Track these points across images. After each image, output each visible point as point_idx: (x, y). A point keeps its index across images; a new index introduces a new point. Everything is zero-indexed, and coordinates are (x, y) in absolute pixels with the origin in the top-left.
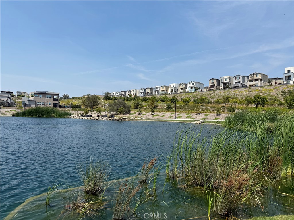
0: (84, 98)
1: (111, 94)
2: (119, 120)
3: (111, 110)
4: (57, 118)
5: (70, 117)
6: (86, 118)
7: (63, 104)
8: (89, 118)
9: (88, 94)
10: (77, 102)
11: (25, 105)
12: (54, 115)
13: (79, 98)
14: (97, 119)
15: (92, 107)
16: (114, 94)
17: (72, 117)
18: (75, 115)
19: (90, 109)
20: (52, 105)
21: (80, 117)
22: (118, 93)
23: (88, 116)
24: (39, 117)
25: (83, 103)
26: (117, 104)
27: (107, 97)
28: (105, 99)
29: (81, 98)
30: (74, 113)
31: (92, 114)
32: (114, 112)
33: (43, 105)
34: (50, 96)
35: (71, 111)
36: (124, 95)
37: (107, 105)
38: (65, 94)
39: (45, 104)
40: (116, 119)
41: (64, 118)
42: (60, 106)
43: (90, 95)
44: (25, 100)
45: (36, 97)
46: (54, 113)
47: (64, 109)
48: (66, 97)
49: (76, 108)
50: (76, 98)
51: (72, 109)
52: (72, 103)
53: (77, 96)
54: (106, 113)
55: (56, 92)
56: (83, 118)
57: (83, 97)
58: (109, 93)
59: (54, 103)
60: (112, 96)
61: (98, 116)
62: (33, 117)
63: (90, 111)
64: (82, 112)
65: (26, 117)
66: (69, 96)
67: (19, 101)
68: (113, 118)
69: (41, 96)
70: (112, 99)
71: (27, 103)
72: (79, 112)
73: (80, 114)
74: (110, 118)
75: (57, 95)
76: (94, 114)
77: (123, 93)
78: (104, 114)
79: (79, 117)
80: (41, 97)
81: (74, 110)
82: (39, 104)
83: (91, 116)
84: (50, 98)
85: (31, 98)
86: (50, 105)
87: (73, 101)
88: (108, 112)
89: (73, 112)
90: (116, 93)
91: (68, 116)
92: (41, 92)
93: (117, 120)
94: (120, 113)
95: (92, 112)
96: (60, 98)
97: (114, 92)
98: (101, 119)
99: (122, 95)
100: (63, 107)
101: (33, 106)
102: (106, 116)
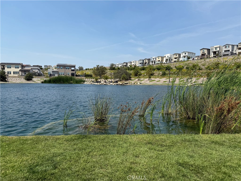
0: (95, 69)
1: (115, 65)
2: (122, 84)
3: (115, 78)
4: (75, 84)
5: (84, 83)
6: (96, 84)
7: (79, 73)
8: (99, 83)
9: (97, 65)
10: (89, 72)
11: (51, 75)
12: (72, 82)
13: (91, 69)
14: (105, 84)
15: (101, 76)
16: (117, 65)
17: (86, 83)
18: (88, 81)
19: (99, 77)
20: (70, 75)
21: (92, 83)
22: (121, 64)
23: (97, 82)
24: (61, 83)
25: (94, 72)
26: (120, 72)
27: (112, 68)
28: (111, 70)
29: (92, 69)
30: (87, 81)
31: (101, 81)
32: (118, 79)
33: (63, 74)
34: (69, 67)
35: (85, 79)
36: (126, 66)
37: (112, 74)
38: (80, 67)
39: (65, 74)
40: (119, 84)
41: (80, 84)
42: (77, 76)
43: (99, 66)
44: (50, 71)
45: (58, 68)
46: (72, 80)
47: (79, 78)
48: (81, 69)
49: (89, 76)
50: (88, 69)
51: (85, 77)
52: (85, 73)
53: (89, 68)
54: (111, 80)
55: (73, 64)
56: (94, 83)
57: (93, 69)
58: (114, 65)
59: (72, 73)
60: (116, 67)
61: (105, 82)
62: (56, 83)
63: (99, 78)
64: (93, 80)
65: (51, 83)
66: (83, 68)
67: (46, 72)
68: (117, 83)
69: (62, 67)
70: (116, 69)
71: (51, 73)
72: (91, 79)
73: (92, 81)
74: (115, 83)
75: (74, 66)
76: (103, 81)
77: (125, 64)
78: (110, 80)
79: (90, 83)
80: (61, 69)
81: (87, 78)
82: (61, 74)
83: (100, 82)
84: (68, 69)
85: (55, 70)
86: (69, 74)
87: (86, 72)
88: (113, 79)
89: (87, 79)
90: (119, 65)
91: (83, 83)
92: (61, 64)
93: (121, 85)
94: (123, 79)
95: (101, 80)
96: (77, 69)
97: (118, 64)
98: (108, 84)
99: (124, 66)
100: (79, 76)
101: (56, 75)
102: (111, 82)
